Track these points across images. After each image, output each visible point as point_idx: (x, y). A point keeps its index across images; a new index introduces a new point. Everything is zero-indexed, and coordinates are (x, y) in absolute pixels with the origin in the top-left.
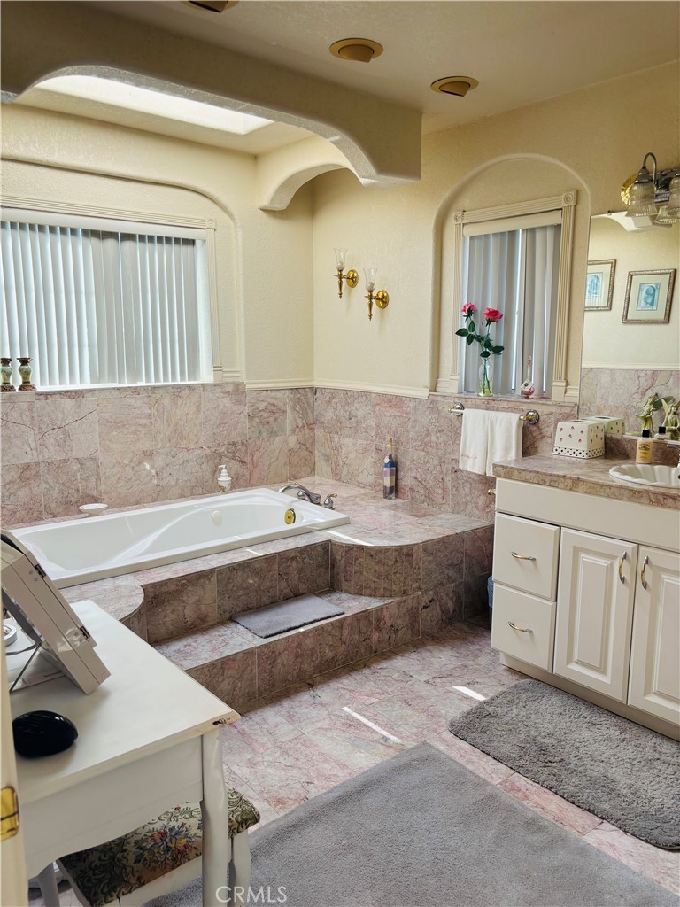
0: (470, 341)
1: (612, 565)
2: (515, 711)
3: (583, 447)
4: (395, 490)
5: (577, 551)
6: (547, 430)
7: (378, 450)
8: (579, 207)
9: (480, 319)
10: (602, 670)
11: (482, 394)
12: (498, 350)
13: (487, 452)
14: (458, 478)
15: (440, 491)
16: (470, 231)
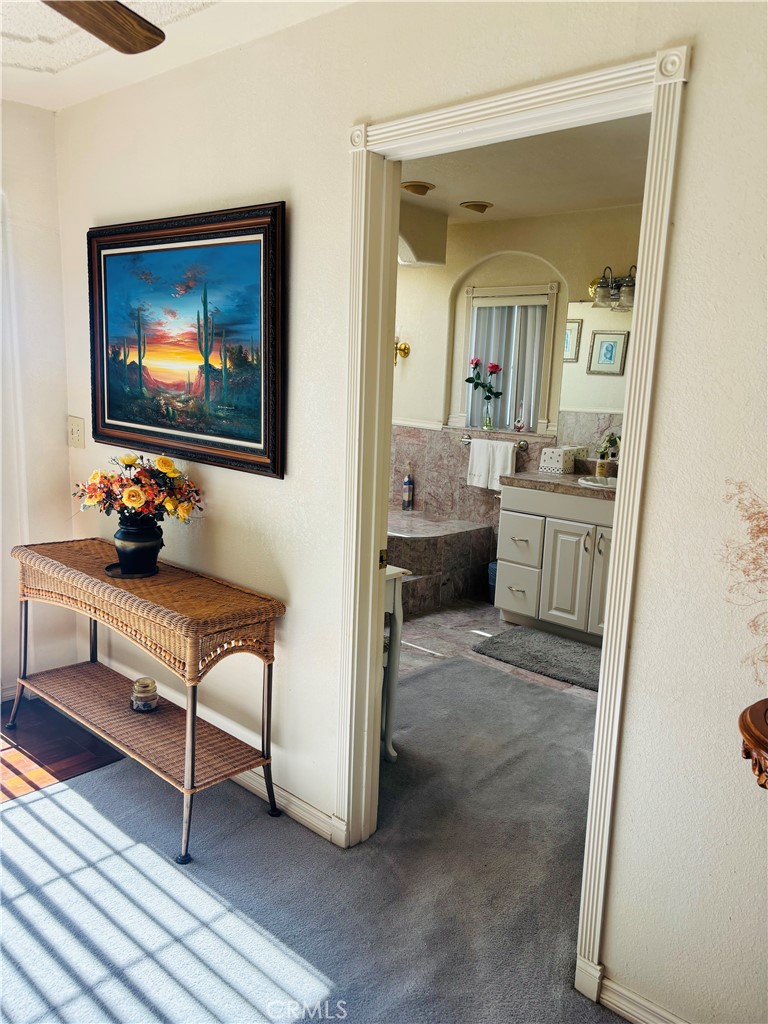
0: (476, 387)
1: (579, 541)
2: (514, 641)
3: (560, 466)
4: (411, 504)
5: (557, 532)
6: (534, 455)
7: (397, 472)
8: (560, 295)
9: (485, 372)
10: (571, 612)
11: (485, 428)
12: (497, 395)
13: (489, 472)
14: (465, 492)
15: (450, 503)
16: (478, 303)
